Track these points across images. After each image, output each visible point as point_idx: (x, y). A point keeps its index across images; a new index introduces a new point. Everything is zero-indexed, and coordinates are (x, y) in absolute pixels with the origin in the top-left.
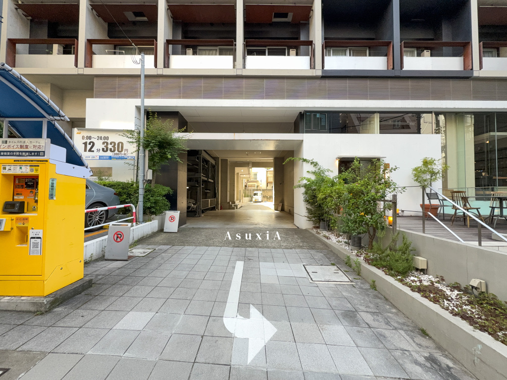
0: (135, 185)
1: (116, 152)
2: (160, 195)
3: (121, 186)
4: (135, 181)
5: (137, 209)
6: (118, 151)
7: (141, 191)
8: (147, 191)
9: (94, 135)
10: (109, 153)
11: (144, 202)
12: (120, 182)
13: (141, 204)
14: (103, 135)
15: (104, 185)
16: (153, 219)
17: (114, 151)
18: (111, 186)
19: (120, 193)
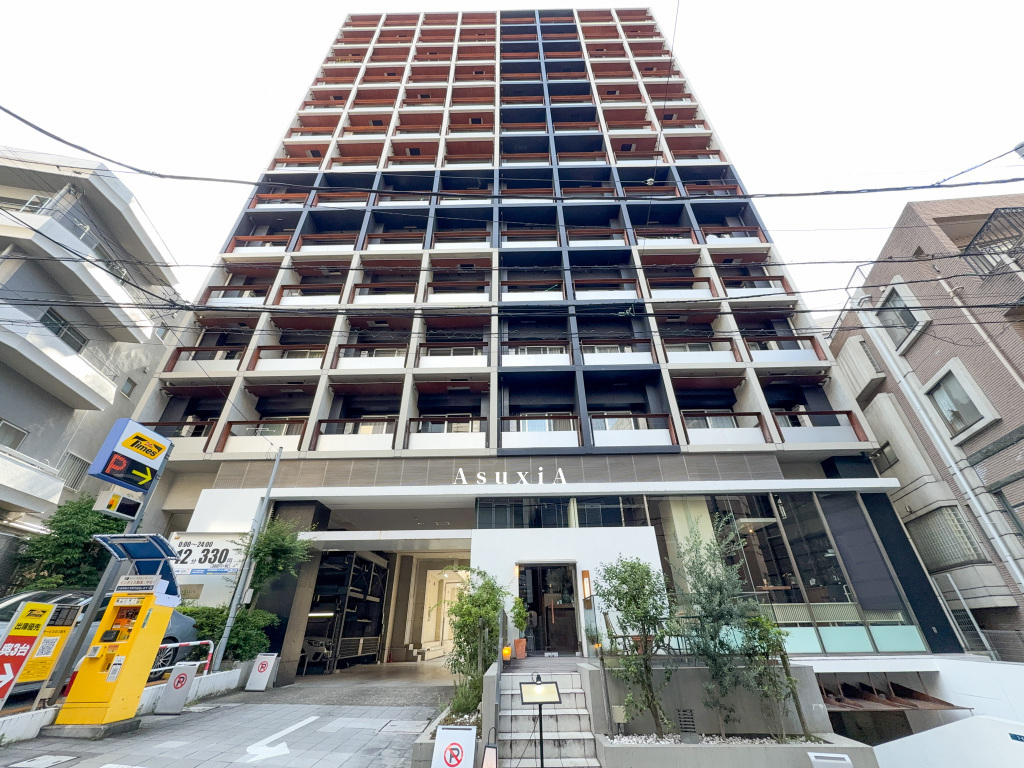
0: (225, 613)
1: (217, 563)
2: (256, 627)
3: (205, 615)
4: (228, 606)
5: (217, 649)
6: (219, 561)
7: (230, 622)
8: (239, 620)
9: (195, 540)
10: (207, 565)
11: (230, 637)
12: (206, 608)
13: (224, 641)
14: (206, 540)
15: (184, 613)
16: (236, 667)
17: (214, 561)
18: (192, 614)
19: (202, 624)
